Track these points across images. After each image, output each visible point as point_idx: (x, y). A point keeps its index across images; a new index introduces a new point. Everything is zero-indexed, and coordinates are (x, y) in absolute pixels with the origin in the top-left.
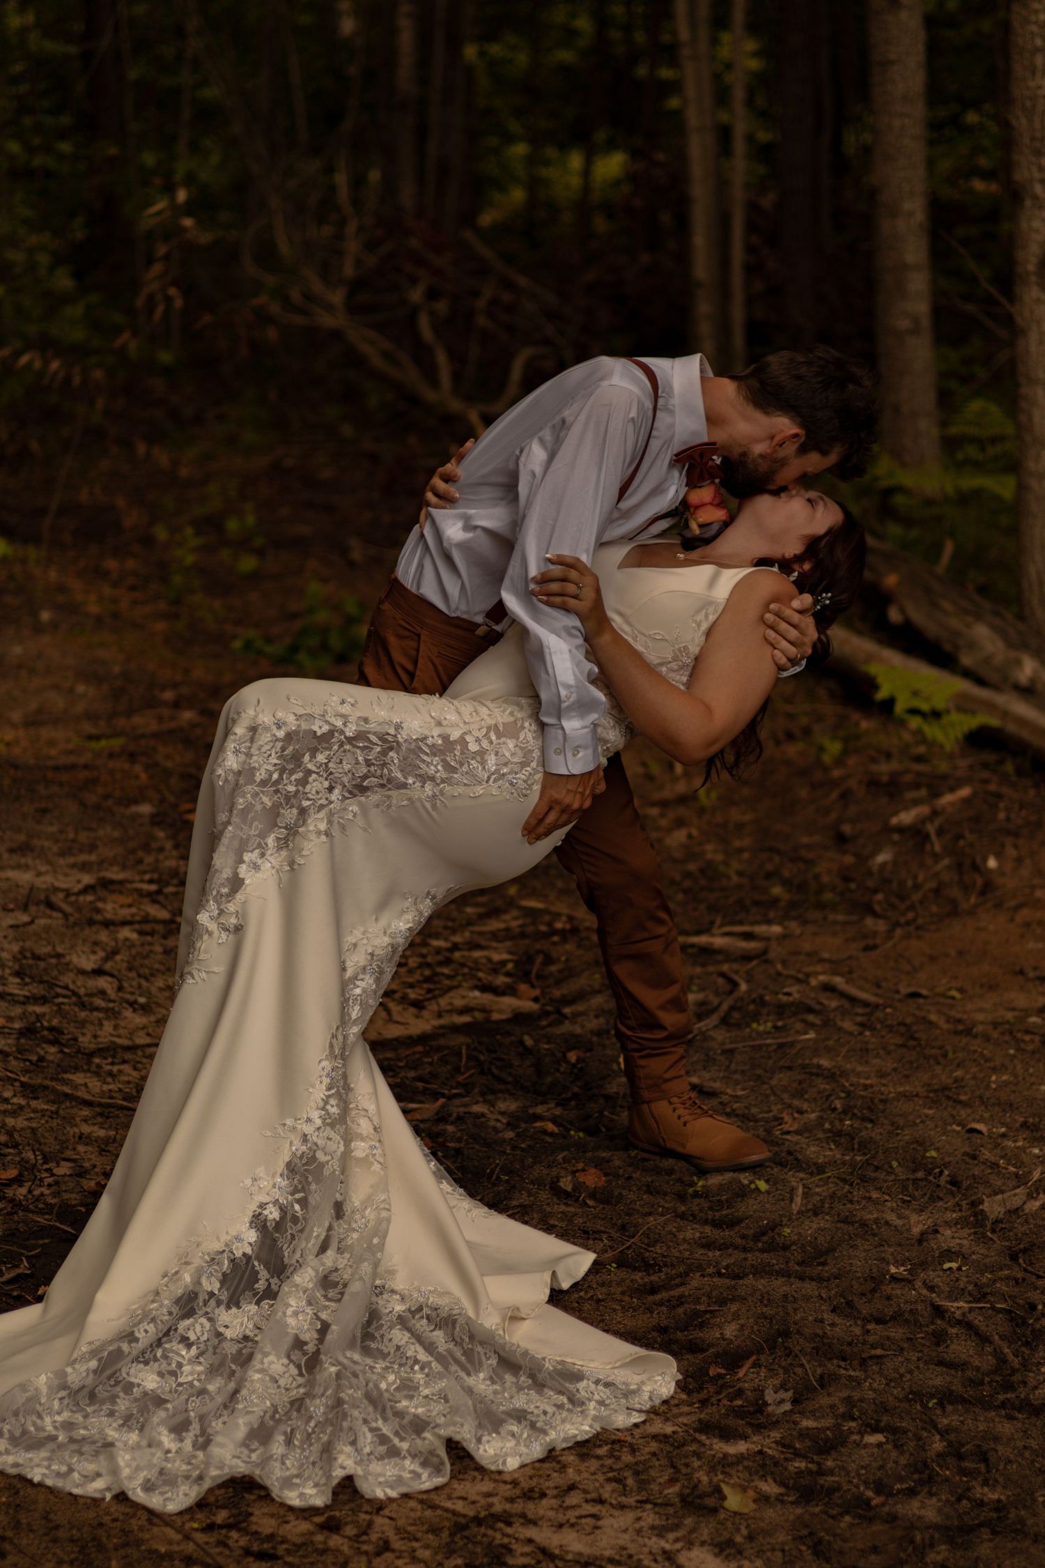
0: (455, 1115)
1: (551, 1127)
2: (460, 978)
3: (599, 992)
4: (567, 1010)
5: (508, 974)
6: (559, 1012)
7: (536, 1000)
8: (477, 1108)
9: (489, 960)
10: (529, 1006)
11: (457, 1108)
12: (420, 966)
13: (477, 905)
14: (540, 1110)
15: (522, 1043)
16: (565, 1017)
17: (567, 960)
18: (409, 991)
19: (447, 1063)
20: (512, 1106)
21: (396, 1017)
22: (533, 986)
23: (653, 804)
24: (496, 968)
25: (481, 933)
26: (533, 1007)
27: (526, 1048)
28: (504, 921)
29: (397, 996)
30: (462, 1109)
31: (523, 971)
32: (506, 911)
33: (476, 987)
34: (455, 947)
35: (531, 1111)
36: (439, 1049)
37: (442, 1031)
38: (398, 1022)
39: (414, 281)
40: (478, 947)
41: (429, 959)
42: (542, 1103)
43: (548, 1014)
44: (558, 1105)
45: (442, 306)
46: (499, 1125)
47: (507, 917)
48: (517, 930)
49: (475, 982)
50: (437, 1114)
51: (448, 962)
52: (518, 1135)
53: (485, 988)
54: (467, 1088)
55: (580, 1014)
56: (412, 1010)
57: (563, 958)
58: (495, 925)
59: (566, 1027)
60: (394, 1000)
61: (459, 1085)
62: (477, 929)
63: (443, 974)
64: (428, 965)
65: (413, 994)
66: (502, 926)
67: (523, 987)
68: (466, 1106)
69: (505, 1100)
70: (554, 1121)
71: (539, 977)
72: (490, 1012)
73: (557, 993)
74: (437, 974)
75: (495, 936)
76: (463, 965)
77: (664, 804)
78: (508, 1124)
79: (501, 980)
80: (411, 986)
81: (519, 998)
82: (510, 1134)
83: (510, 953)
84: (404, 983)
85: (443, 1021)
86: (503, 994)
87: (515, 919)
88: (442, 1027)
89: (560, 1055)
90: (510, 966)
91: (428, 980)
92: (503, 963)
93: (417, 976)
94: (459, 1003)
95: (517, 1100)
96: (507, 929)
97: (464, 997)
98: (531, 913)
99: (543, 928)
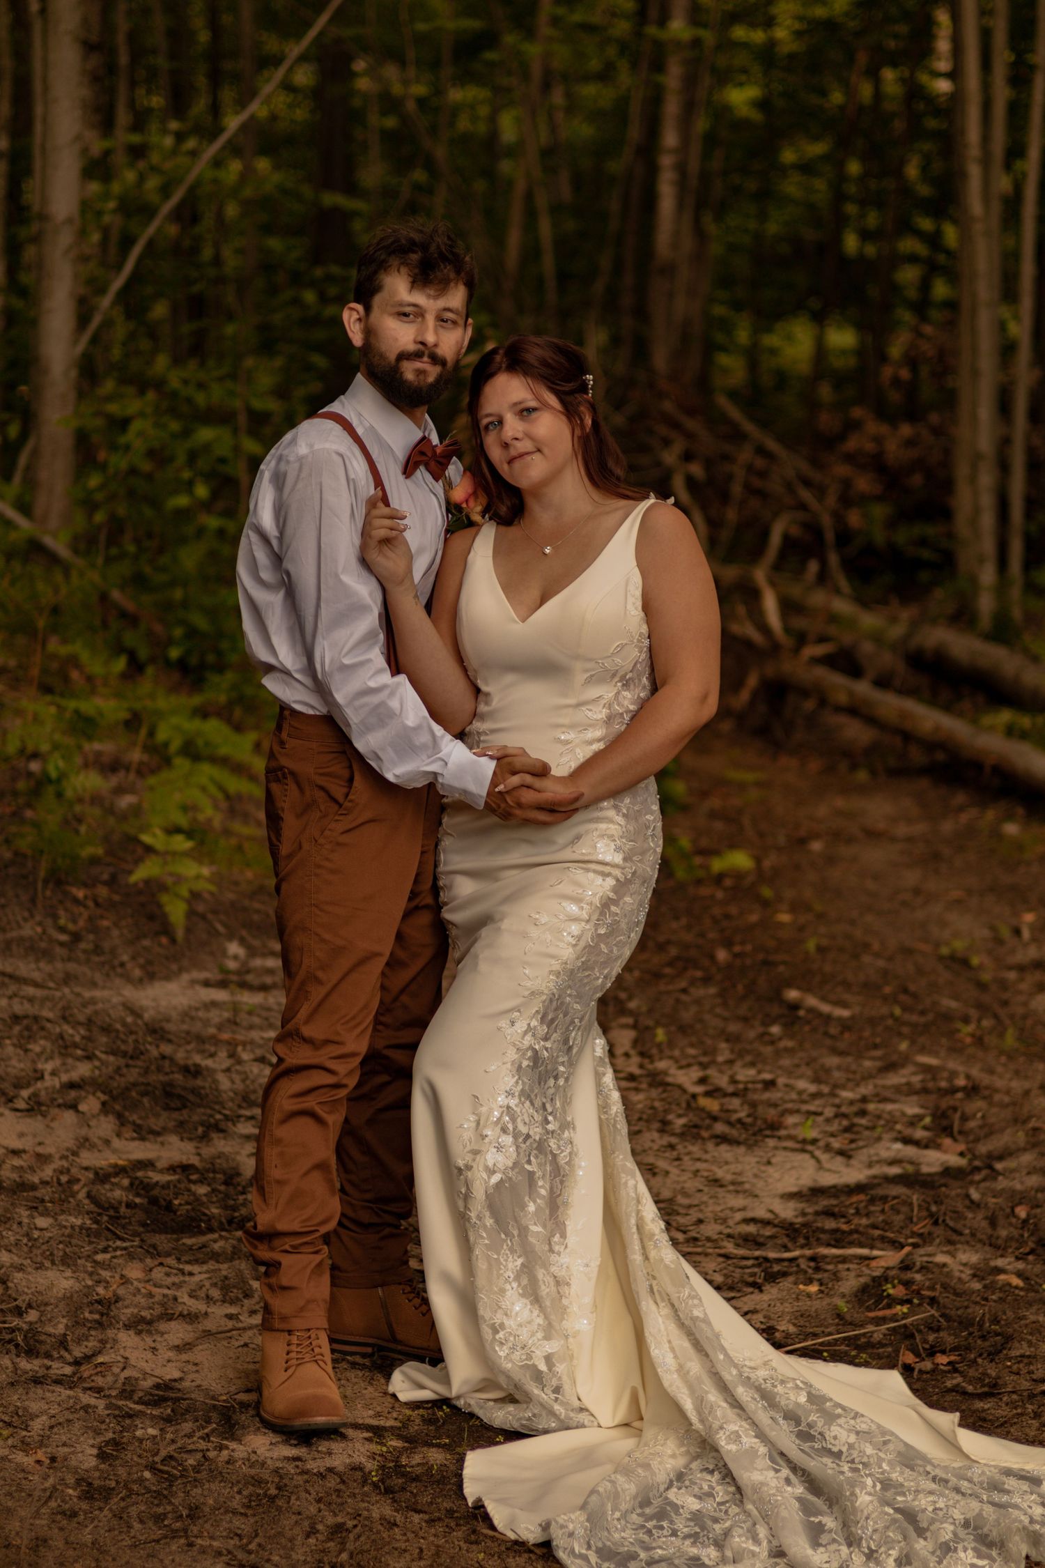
0: (918, 1264)
1: (1016, 1281)
2: (879, 1130)
3: (1025, 1150)
4: (999, 1166)
5: (925, 1128)
6: (990, 1167)
7: (962, 1154)
8: (940, 1258)
9: (903, 1114)
10: (954, 1160)
11: (920, 1257)
12: (836, 1116)
13: (873, 1059)
14: (1000, 1262)
15: (968, 1196)
16: (998, 1173)
17: (983, 1117)
18: (832, 1140)
19: (898, 1212)
20: (974, 1258)
21: (827, 1165)
22: (955, 1140)
23: (1010, 968)
24: (914, 1122)
25: (884, 1087)
26: (962, 1162)
27: (972, 1202)
28: (904, 1076)
29: (821, 1144)
30: (925, 1259)
31: (943, 1126)
32: (903, 1066)
33: (896, 1140)
34: (864, 1100)
35: (993, 1264)
36: (884, 1199)
37: (876, 1181)
38: (829, 1170)
39: (667, 443)
40: (885, 1100)
41: (844, 1109)
42: (1002, 1256)
43: (978, 1169)
44: (1018, 1258)
45: (696, 469)
46: (963, 1276)
47: (905, 1071)
48: (918, 1086)
49: (894, 1134)
50: (902, 1262)
51: (863, 1113)
52: (985, 1287)
53: (907, 1141)
54: (926, 1239)
55: (1013, 1171)
56: (839, 1159)
57: (979, 1115)
58: (894, 1079)
59: (1002, 1183)
60: (818, 1148)
61: (913, 1234)
62: (880, 1082)
63: (861, 1125)
64: (845, 1116)
65: (836, 1144)
66: (903, 1080)
67: (947, 1142)
68: (930, 1255)
69: (965, 1252)
70: (1019, 1274)
71: (960, 1132)
72: (919, 1164)
73: (983, 1149)
74: (853, 1125)
75: (898, 1089)
76: (879, 1117)
77: (1021, 968)
78: (974, 1276)
79: (919, 1134)
80: (833, 1135)
81: (945, 1152)
82: (977, 1286)
83: (922, 1107)
84: (826, 1132)
85: (876, 1171)
86: (926, 1147)
87: (914, 1074)
88: (875, 1177)
89: (1008, 1210)
90: (928, 1120)
91: (847, 1130)
92: (920, 1118)
93: (835, 1127)
94: (885, 1154)
95: (977, 1252)
96: (908, 1084)
97: (888, 1149)
98: (927, 1069)
99: (943, 1084)
